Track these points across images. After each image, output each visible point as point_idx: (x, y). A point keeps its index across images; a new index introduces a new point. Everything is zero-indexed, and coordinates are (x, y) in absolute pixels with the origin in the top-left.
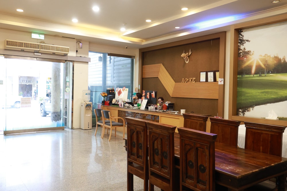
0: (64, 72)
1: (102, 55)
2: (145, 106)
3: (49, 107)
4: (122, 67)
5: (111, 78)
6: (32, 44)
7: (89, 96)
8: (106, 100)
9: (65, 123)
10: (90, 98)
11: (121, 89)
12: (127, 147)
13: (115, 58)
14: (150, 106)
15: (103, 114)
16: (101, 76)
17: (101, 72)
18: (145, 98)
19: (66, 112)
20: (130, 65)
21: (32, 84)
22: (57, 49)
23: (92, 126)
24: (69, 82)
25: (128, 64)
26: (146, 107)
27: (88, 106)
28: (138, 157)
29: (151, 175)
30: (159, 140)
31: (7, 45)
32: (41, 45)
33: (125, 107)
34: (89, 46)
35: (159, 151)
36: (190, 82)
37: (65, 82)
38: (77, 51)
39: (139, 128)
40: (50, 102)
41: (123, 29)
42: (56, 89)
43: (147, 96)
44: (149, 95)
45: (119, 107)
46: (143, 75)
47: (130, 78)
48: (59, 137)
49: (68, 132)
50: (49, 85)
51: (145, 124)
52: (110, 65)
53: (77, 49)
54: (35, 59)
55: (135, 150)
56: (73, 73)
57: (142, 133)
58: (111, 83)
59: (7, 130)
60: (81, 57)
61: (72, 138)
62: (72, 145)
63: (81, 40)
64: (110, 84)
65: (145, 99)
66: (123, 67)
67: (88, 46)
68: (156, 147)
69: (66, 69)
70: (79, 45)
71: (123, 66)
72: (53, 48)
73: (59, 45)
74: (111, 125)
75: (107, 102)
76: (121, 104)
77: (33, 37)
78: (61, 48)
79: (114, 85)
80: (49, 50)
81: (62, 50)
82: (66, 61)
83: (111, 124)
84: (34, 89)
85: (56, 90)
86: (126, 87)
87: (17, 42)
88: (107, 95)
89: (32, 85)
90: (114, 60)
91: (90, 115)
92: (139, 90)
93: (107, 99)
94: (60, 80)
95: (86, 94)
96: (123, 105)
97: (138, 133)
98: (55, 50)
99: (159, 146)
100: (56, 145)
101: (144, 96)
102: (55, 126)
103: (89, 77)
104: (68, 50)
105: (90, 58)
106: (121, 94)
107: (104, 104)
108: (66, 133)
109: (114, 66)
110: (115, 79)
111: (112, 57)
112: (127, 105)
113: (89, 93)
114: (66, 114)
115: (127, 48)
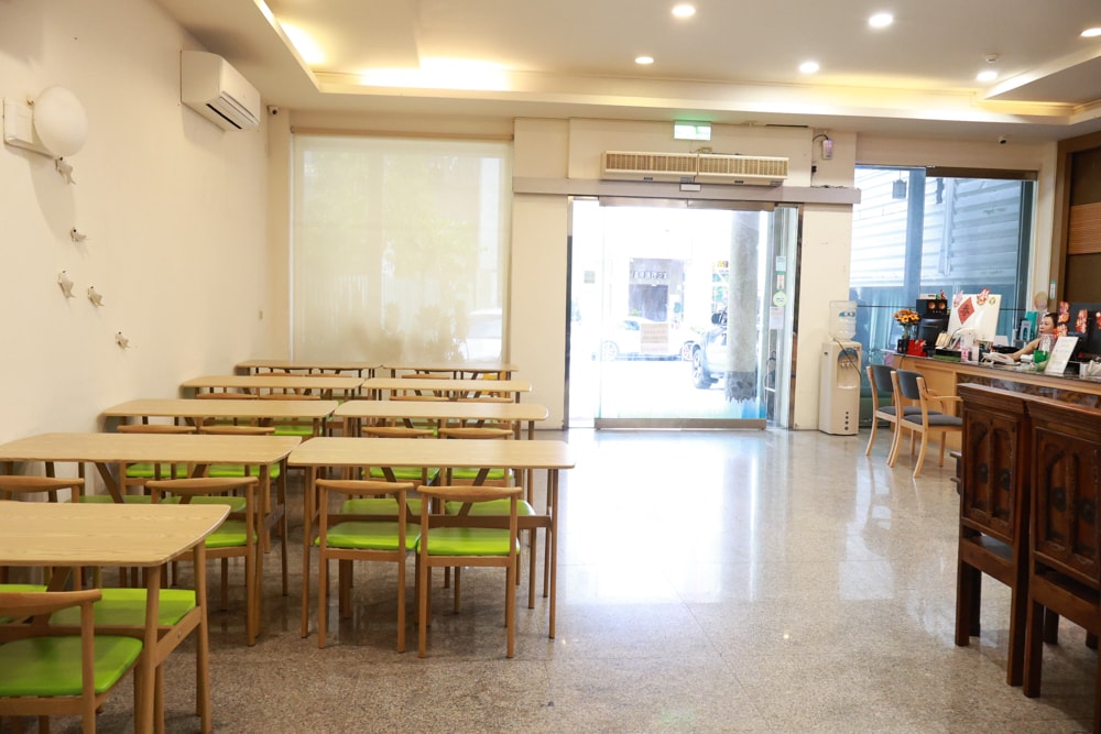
0: (769, 242)
1: (905, 176)
2: (1065, 362)
3: (720, 358)
4: (986, 215)
5: (942, 257)
6: (675, 158)
7: (850, 322)
8: (912, 337)
9: (770, 410)
10: (854, 328)
11: (974, 297)
12: (959, 480)
13: (957, 183)
14: (1087, 361)
15: (898, 382)
16: (902, 250)
17: (902, 238)
18: (1069, 330)
19: (773, 374)
20: (1016, 208)
21: (667, 282)
22: (750, 167)
23: (860, 427)
24: (785, 273)
25: (1010, 201)
26: (1069, 365)
27: (847, 355)
28: (995, 514)
29: (1037, 573)
30: (1068, 461)
31: (608, 167)
32: (701, 159)
33: (986, 363)
34: (857, 149)
35: (1067, 494)
37: (774, 274)
38: (814, 169)
39: (1004, 420)
40: (724, 343)
41: (987, 76)
42: (742, 297)
43: (1078, 323)
44: (1085, 320)
45: (960, 363)
46: (1072, 244)
47: (1013, 255)
48: (750, 450)
49: (779, 437)
50: (720, 288)
51: (1021, 406)
52: (938, 209)
53: (813, 162)
54: (683, 202)
55: (987, 490)
56: (799, 245)
57: (1013, 436)
58: (940, 276)
59: (602, 417)
60: (827, 187)
61: (791, 457)
62: (790, 475)
63: (829, 130)
64: (937, 280)
65: (1068, 335)
66: (992, 215)
67: (852, 148)
68: (1057, 484)
69: (777, 230)
70: (820, 149)
71: (988, 212)
72: (737, 165)
73: (758, 154)
74: (925, 422)
75: (917, 342)
76: (970, 353)
77: (677, 136)
78: (761, 161)
79: (950, 284)
80: (726, 172)
81: (766, 168)
82: (776, 203)
83: (925, 418)
84: (672, 299)
85: (742, 300)
86: (993, 290)
87: (634, 156)
88: (920, 321)
89: (666, 287)
90: (955, 190)
91: (852, 386)
92: (1049, 301)
93: (917, 333)
94: (755, 267)
95: (842, 314)
96: (976, 356)
97: (998, 436)
98: (743, 169)
99: (1068, 480)
100: (739, 472)
101: (1066, 323)
102: (738, 415)
103: (854, 255)
104: (783, 168)
105: (859, 191)
106: (973, 315)
107: (907, 349)
108: (771, 440)
109: (954, 212)
110: (954, 261)
111: (948, 181)
112: (993, 355)
113: (850, 311)
114: (774, 380)
115: (1003, 142)
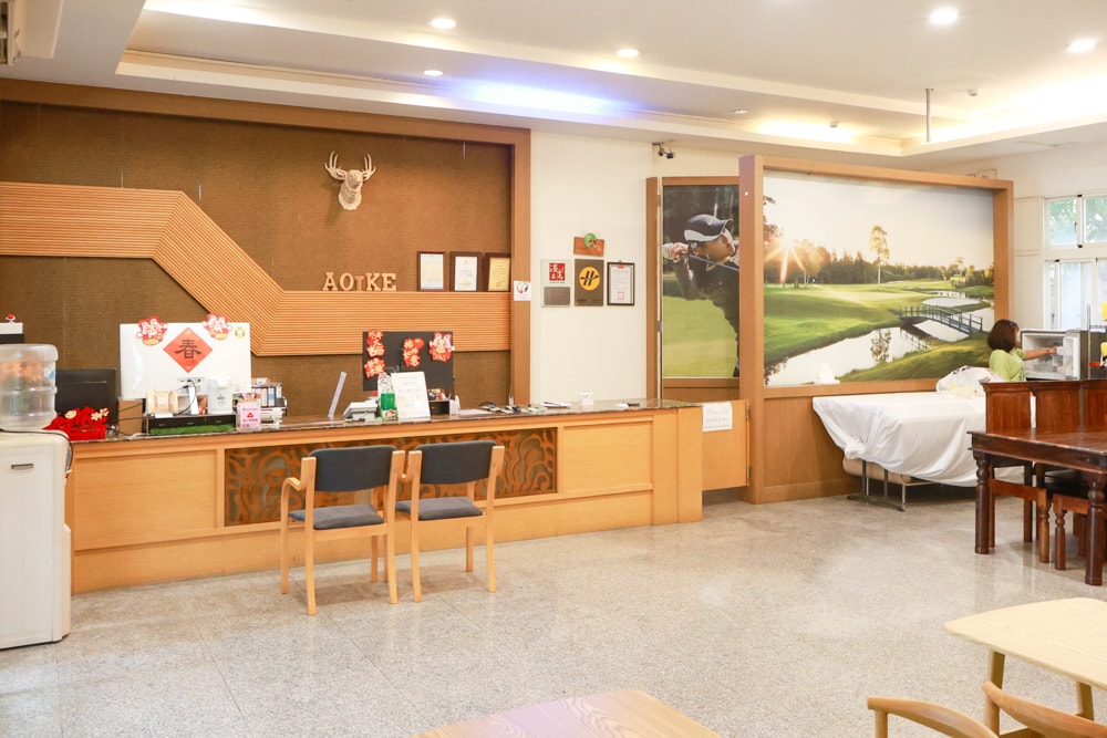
11: (196, 328)
18: (388, 364)
36: (369, 288)
43: (405, 354)
65: (391, 371)
106: (211, 356)
